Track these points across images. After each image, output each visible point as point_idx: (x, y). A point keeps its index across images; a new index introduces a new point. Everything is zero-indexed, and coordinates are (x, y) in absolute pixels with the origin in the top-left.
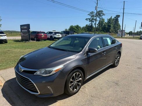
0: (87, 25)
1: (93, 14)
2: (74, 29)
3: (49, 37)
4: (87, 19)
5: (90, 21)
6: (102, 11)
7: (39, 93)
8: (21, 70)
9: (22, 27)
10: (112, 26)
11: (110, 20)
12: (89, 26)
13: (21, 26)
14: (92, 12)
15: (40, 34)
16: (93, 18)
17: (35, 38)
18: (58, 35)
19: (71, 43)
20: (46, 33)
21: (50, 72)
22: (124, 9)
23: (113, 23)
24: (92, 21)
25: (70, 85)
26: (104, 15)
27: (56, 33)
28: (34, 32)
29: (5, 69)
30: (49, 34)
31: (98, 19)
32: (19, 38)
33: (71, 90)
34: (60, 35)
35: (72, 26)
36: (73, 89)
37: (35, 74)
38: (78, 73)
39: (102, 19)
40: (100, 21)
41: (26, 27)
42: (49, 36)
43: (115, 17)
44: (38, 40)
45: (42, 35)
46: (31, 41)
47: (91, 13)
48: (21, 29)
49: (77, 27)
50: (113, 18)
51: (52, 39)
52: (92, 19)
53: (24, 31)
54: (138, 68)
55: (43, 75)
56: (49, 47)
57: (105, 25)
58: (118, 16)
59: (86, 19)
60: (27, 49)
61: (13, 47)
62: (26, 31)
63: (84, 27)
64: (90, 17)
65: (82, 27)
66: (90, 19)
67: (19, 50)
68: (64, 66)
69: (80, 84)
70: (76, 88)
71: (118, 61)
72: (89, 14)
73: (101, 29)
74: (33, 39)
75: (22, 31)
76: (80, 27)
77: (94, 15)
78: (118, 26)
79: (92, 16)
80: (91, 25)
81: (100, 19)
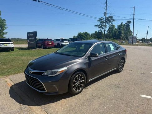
0: (96, 32)
1: (102, 20)
2: (83, 36)
3: (56, 45)
4: (96, 26)
5: (99, 28)
6: (112, 17)
7: (46, 91)
8: (31, 72)
9: (29, 35)
10: (123, 32)
11: (120, 26)
12: (98, 33)
13: (28, 33)
14: (102, 18)
15: (47, 42)
17: (42, 46)
18: (65, 43)
19: (76, 49)
20: (53, 40)
21: (56, 73)
22: (134, 14)
23: (124, 29)
24: (101, 28)
25: (73, 85)
26: (114, 21)
27: (63, 40)
28: (41, 40)
29: (14, 74)
30: (56, 41)
31: (108, 25)
32: (26, 46)
33: (74, 90)
34: (67, 42)
35: (80, 33)
36: (76, 89)
37: (43, 75)
38: (80, 75)
39: (112, 25)
40: (110, 27)
41: (33, 35)
42: (56, 43)
43: (126, 23)
44: (45, 48)
45: (49, 43)
46: (38, 49)
47: (100, 19)
48: (28, 37)
49: (86, 34)
50: (123, 24)
51: (59, 46)
52: (102, 25)
53: (31, 38)
54: (142, 73)
55: (50, 76)
56: (56, 53)
57: (115, 32)
58: (129, 22)
59: (95, 26)
60: (34, 56)
61: (20, 55)
62: (33, 38)
63: (93, 33)
64: (99, 23)
65: (91, 34)
66: (99, 26)
67: (26, 57)
68: (68, 68)
69: (83, 85)
70: (79, 89)
71: (123, 67)
72: (98, 20)
73: (111, 35)
74: (40, 47)
75: (29, 38)
76: (89, 34)
77: (103, 21)
78: (129, 32)
79: (101, 23)
80: (100, 31)
81: (110, 25)
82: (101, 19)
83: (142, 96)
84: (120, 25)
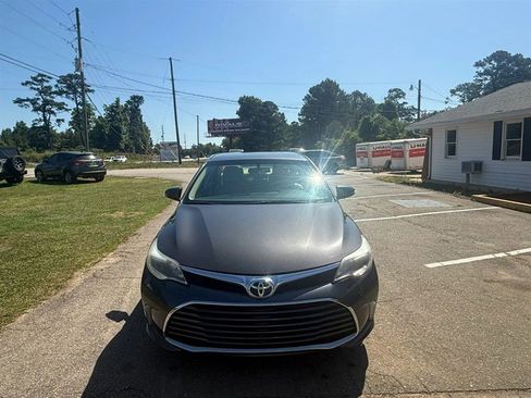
0: (21, 126)
1: (45, 84)
4: (19, 101)
5: (36, 110)
10: (124, 129)
11: (113, 110)
12: (34, 128)
14: (40, 75)
16: (48, 98)
23: (126, 120)
24: (44, 111)
26: (89, 91)
40: (77, 110)
43: (128, 102)
47: (35, 79)
50: (122, 103)
52: (46, 102)
57: (99, 127)
58: (137, 100)
59: (16, 102)
63: (9, 130)
64: (33, 95)
66: (34, 102)
72: (27, 83)
77: (50, 88)
78: (141, 129)
79: (41, 93)
80: (42, 123)
81: (78, 105)
82: (40, 79)
83: (430, 266)
84: (112, 107)
